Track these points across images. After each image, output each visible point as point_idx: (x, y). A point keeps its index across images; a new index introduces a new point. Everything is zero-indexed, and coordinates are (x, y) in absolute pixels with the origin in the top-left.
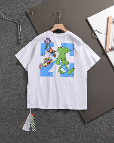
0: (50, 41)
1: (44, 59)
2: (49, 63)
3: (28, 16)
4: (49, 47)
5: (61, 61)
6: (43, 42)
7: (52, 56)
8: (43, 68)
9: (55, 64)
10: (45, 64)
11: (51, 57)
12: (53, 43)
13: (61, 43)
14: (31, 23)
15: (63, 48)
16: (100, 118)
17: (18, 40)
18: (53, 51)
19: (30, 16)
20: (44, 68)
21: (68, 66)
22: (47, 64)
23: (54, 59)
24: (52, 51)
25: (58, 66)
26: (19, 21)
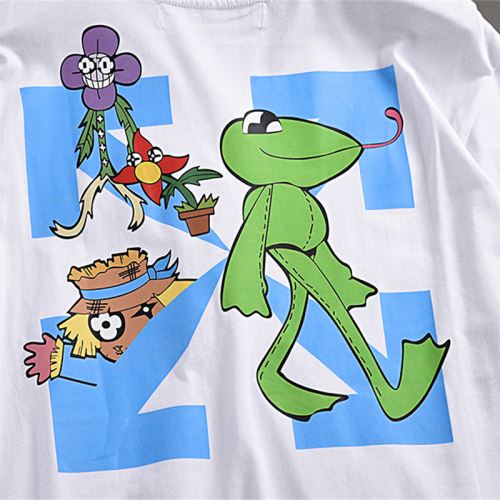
0: (127, 68)
1: (77, 276)
2: (147, 310)
4: (119, 135)
5: (273, 271)
6: (48, 77)
7: (165, 220)
8: (75, 368)
9: (212, 306)
10: (97, 324)
11: (161, 236)
12: (164, 81)
13: (254, 79)
15: (273, 126)
18: (171, 164)
20: (94, 369)
21: (371, 321)
22: (116, 322)
23: (197, 257)
24: (166, 174)
25: (255, 335)
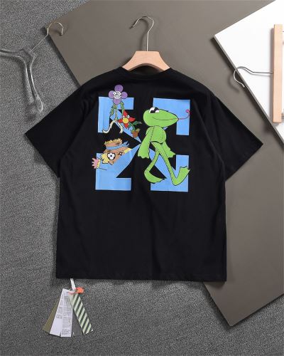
3: (50, 40)
14: (60, 56)
16: (270, 310)
17: (28, 107)
19: (55, 38)
26: (27, 54)
